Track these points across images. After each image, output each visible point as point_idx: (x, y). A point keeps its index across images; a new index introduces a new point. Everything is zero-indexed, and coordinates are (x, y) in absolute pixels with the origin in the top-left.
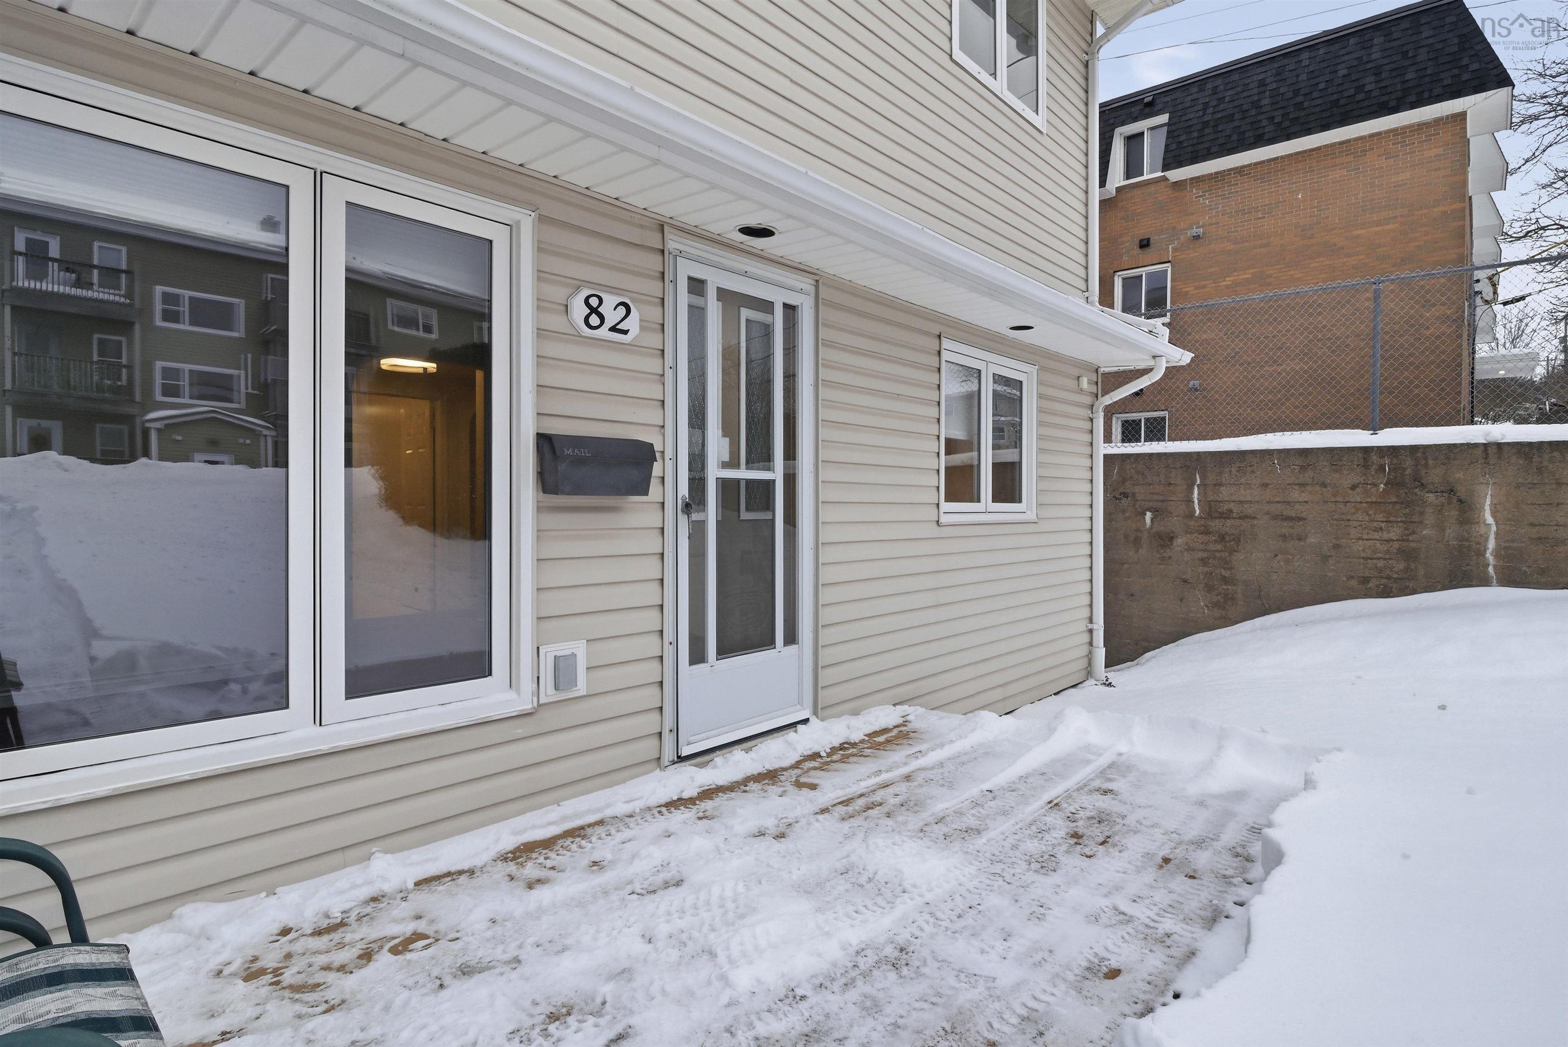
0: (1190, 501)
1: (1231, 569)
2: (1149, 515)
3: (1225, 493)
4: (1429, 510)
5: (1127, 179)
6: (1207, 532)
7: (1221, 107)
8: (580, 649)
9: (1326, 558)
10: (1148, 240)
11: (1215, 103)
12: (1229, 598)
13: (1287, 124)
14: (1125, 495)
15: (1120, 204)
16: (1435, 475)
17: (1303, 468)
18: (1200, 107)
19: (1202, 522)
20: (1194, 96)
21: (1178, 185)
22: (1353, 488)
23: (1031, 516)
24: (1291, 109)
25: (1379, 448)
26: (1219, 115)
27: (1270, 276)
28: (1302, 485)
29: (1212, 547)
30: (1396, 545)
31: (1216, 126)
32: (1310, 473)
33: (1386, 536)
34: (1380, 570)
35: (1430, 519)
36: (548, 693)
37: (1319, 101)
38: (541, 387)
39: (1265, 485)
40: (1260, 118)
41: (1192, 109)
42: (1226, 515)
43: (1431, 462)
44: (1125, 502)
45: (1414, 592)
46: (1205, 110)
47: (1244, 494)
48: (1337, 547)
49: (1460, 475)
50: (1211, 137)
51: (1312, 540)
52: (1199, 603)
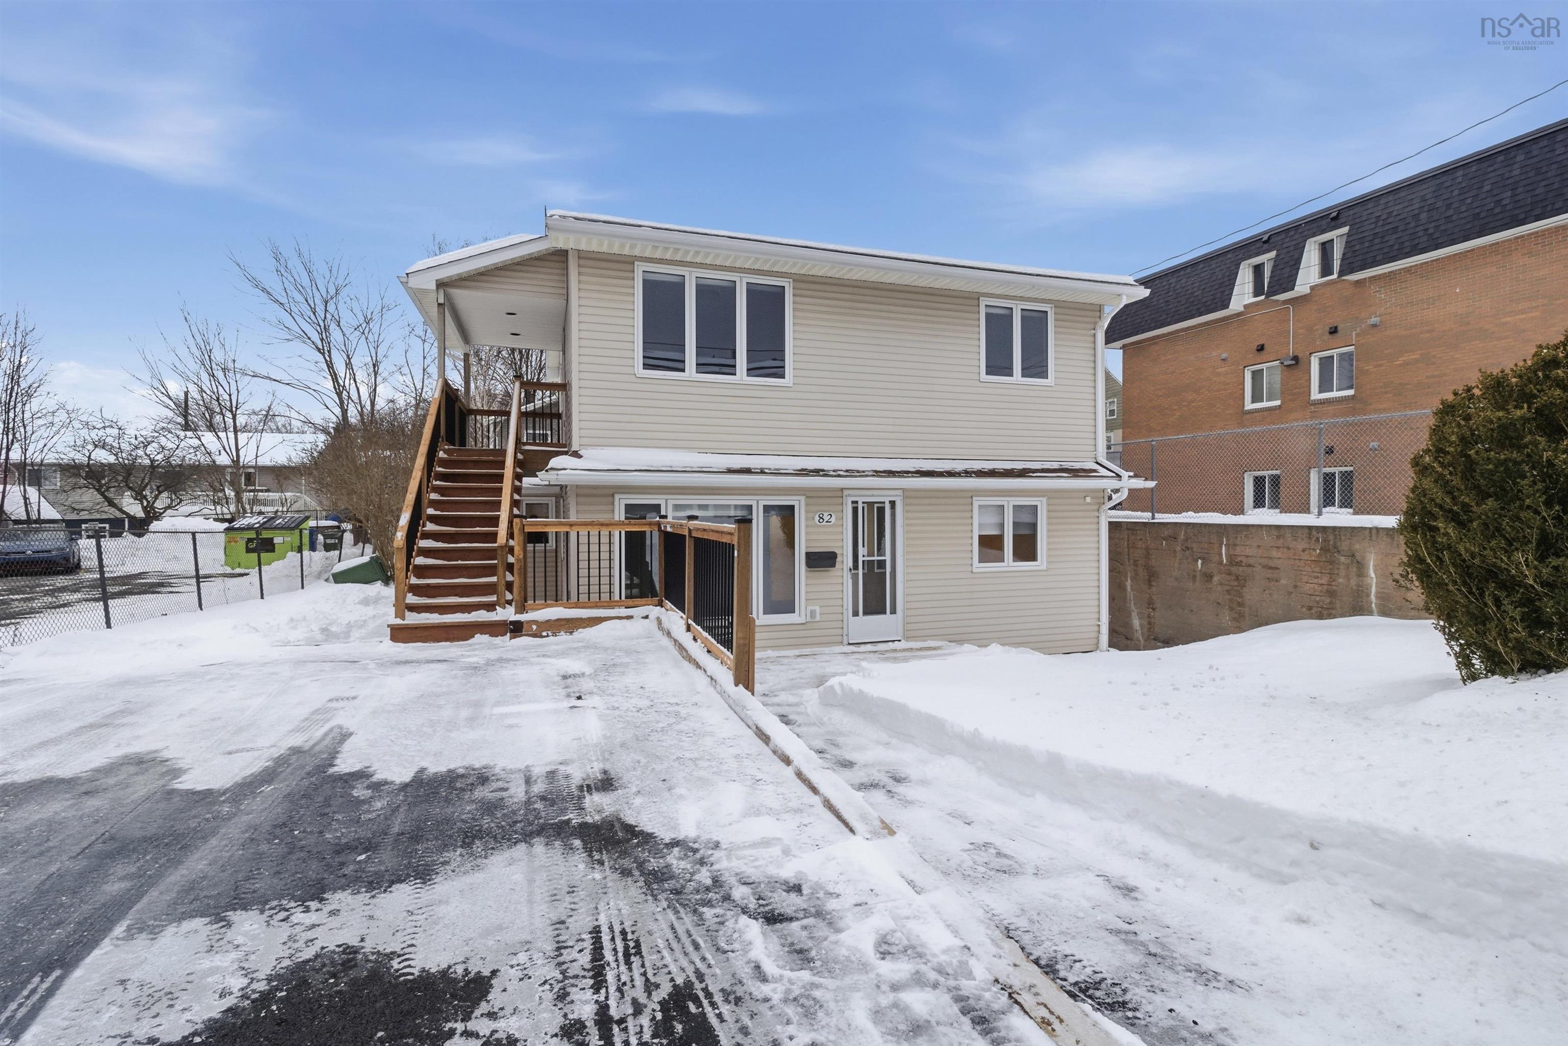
0: (1221, 554)
1: (1242, 597)
2: (1200, 562)
3: (1239, 550)
4: (1342, 567)
5: (1322, 277)
6: (1229, 574)
7: (1390, 220)
8: (817, 609)
9: (1290, 593)
10: (1336, 328)
11: (1384, 217)
12: (1241, 616)
13: (1437, 235)
14: (1188, 548)
15: (1314, 299)
16: (1344, 545)
17: (1278, 537)
18: (1374, 220)
19: (1227, 568)
20: (1370, 211)
21: (1358, 283)
22: (1304, 551)
23: (1044, 567)
24: (1443, 221)
25: (1316, 527)
26: (1387, 227)
27: (1434, 357)
28: (1278, 548)
29: (1233, 583)
30: (1326, 587)
31: (1383, 237)
32: (1281, 541)
33: (1321, 582)
34: (1318, 602)
35: (1343, 572)
36: (809, 619)
37: (1465, 214)
38: (807, 540)
39: (1259, 547)
40: (1418, 229)
41: (1368, 222)
42: (1239, 564)
43: (1343, 538)
44: (1187, 552)
45: (1335, 617)
46: (1377, 222)
47: (1249, 551)
48: (1295, 587)
49: (1357, 546)
50: (1378, 247)
51: (1283, 582)
52: (1226, 618)
